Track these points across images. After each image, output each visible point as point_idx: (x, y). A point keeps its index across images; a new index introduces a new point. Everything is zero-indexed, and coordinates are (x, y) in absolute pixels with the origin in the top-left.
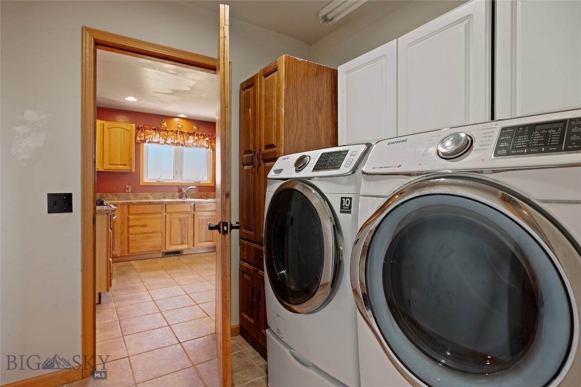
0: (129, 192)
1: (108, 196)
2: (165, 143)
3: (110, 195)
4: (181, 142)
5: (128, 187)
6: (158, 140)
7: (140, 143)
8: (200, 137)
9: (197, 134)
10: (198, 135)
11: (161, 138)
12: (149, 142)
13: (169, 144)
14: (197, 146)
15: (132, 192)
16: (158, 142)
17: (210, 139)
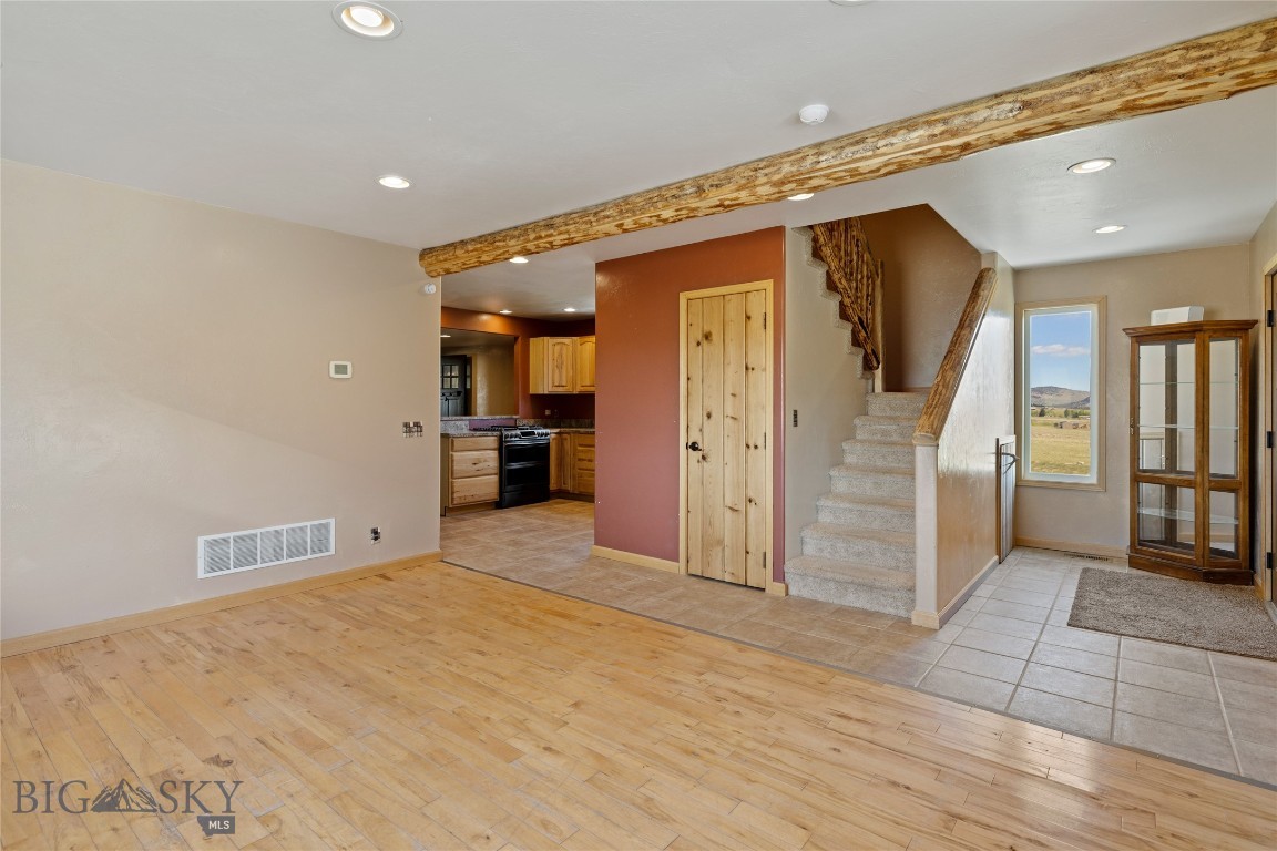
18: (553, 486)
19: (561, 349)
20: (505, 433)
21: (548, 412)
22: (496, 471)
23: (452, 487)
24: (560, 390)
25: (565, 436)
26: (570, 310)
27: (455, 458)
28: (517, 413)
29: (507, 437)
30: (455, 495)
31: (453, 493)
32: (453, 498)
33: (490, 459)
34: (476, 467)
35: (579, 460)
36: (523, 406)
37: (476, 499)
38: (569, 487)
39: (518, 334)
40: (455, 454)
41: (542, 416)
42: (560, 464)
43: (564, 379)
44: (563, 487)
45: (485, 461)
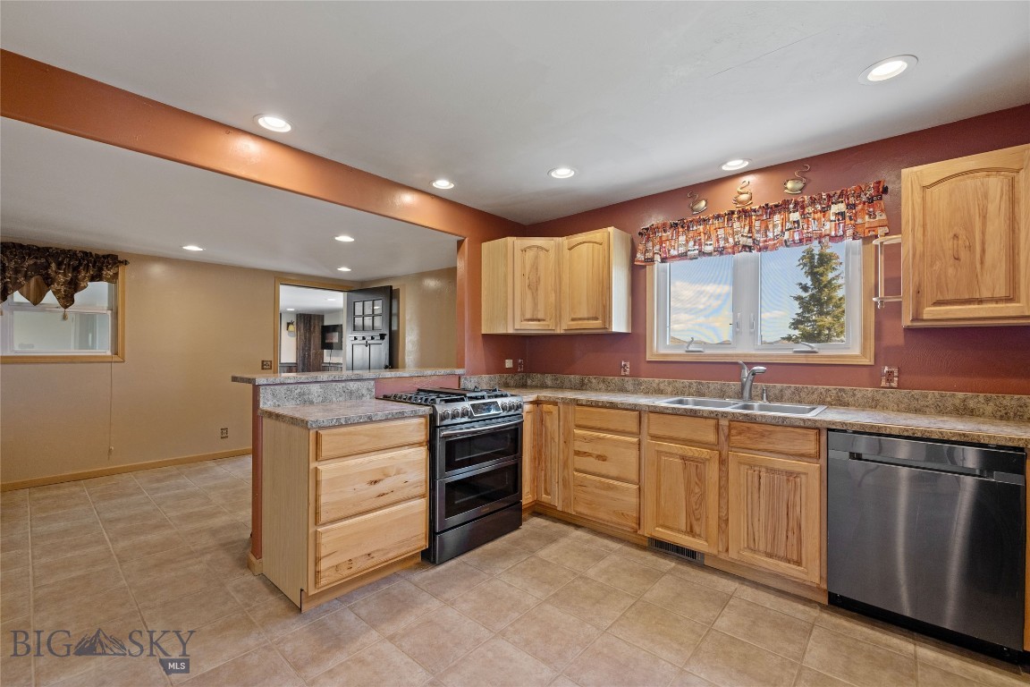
0: (625, 376)
1: (591, 382)
2: (701, 253)
3: (594, 381)
4: (743, 241)
5: (625, 365)
6: (682, 250)
7: (645, 267)
8: (809, 209)
9: (796, 204)
10: (799, 206)
11: (691, 243)
12: (664, 260)
13: (710, 254)
14: (801, 240)
15: (631, 376)
16: (683, 256)
17: (851, 206)
18: (527, 499)
19: (537, 257)
20: (441, 408)
21: (509, 364)
22: (423, 488)
23: (317, 546)
24: (533, 328)
25: (546, 407)
26: (563, 173)
27: (324, 477)
28: (461, 365)
29: (443, 418)
30: (324, 565)
31: (317, 560)
32: (317, 573)
33: (411, 464)
34: (379, 488)
35: (578, 453)
36: (474, 354)
37: (379, 559)
38: (556, 500)
39: (464, 234)
40: (322, 467)
41: (501, 370)
42: (538, 457)
43: (541, 306)
44: (545, 498)
45: (398, 473)
